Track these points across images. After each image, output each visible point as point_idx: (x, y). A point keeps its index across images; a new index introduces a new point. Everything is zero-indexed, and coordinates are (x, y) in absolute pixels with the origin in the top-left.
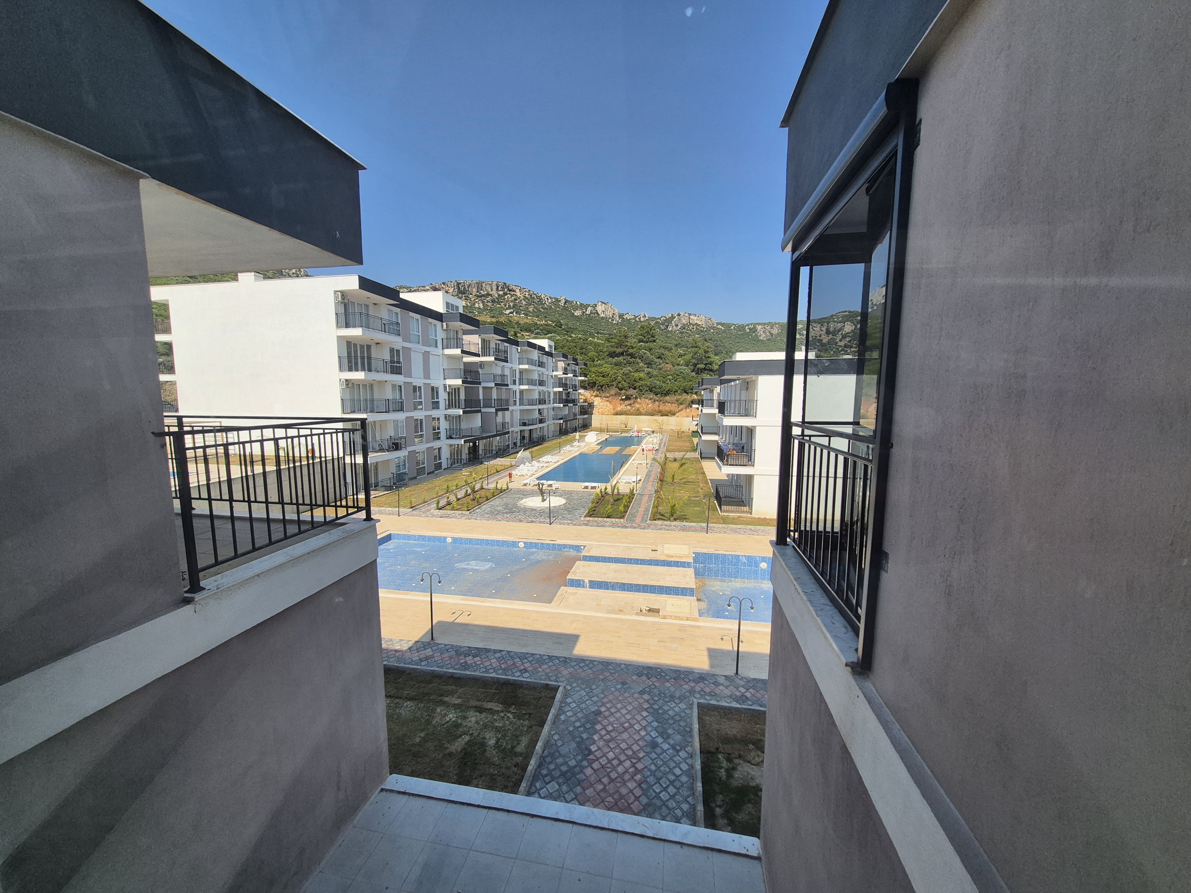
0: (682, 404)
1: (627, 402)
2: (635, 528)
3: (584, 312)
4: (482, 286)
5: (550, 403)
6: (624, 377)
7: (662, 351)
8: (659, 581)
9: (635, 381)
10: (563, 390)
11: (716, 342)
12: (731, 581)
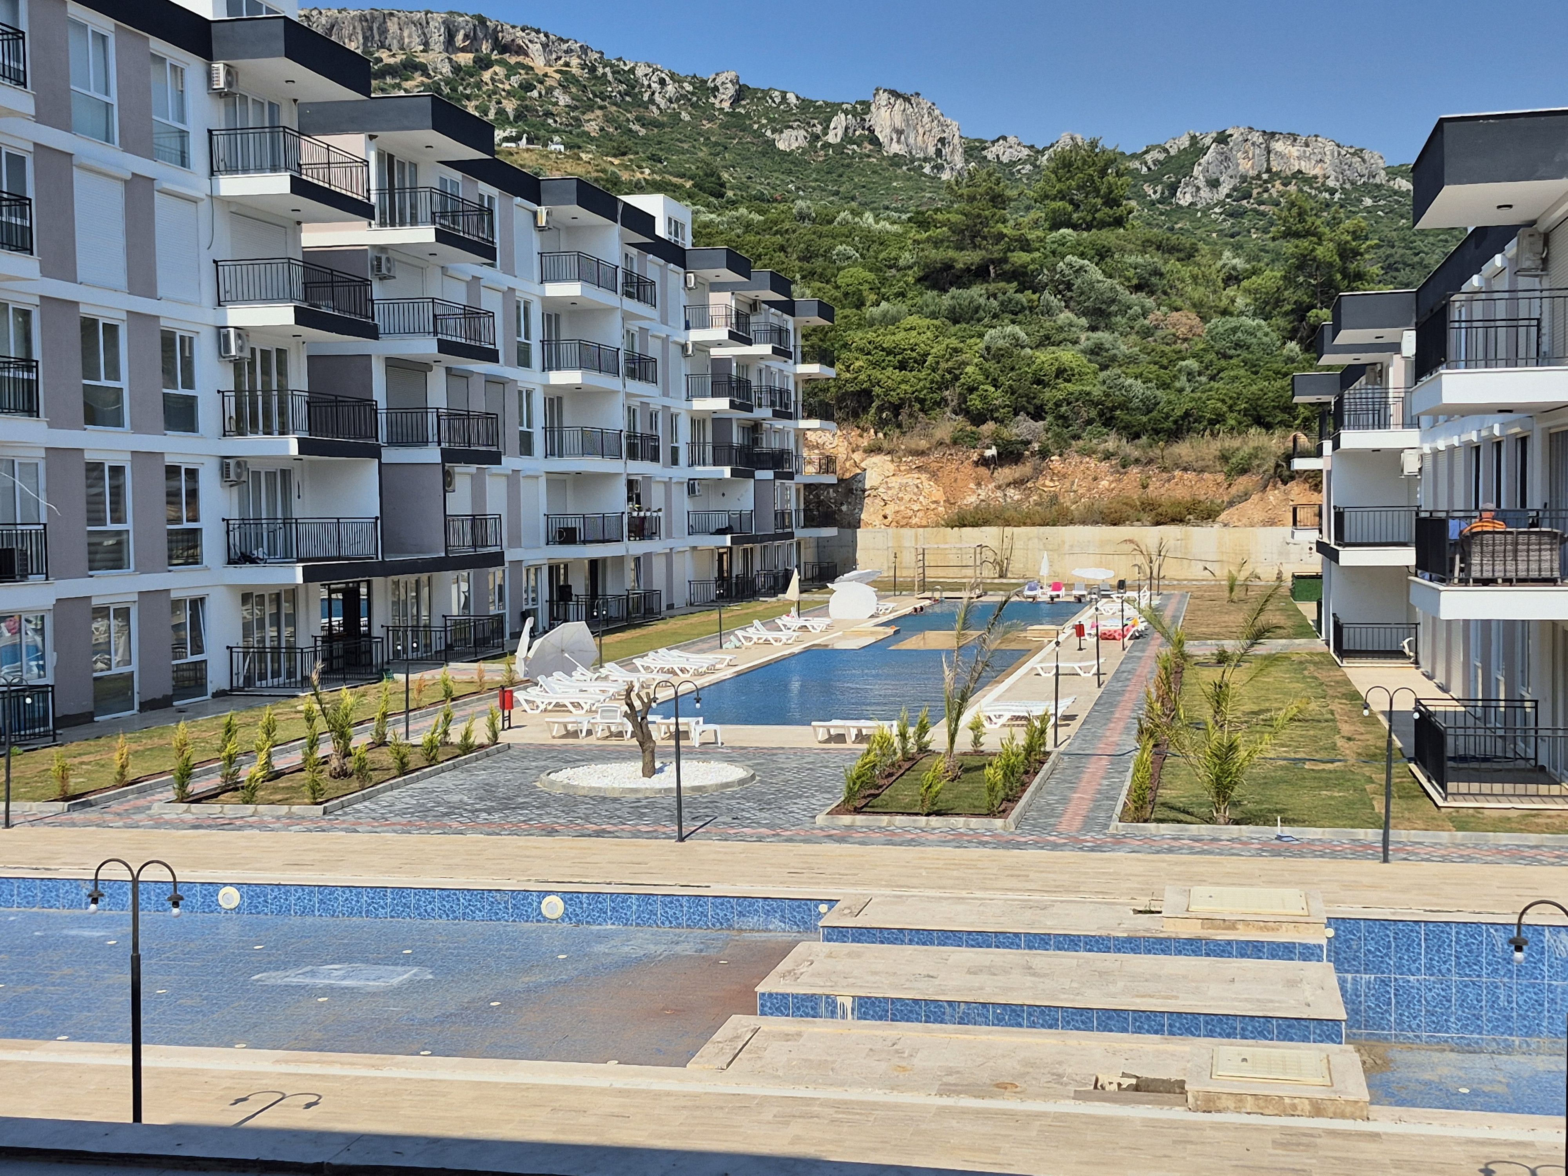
0: (1244, 471)
1: (1006, 473)
2: (1055, 847)
3: (817, 137)
4: (383, 31)
5: (675, 462)
6: (992, 366)
7: (1154, 259)
8: (1176, 998)
9: (1039, 382)
10: (732, 405)
11: (1386, 251)
12: (1509, 1049)
